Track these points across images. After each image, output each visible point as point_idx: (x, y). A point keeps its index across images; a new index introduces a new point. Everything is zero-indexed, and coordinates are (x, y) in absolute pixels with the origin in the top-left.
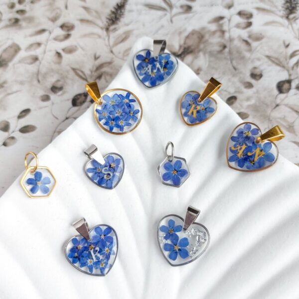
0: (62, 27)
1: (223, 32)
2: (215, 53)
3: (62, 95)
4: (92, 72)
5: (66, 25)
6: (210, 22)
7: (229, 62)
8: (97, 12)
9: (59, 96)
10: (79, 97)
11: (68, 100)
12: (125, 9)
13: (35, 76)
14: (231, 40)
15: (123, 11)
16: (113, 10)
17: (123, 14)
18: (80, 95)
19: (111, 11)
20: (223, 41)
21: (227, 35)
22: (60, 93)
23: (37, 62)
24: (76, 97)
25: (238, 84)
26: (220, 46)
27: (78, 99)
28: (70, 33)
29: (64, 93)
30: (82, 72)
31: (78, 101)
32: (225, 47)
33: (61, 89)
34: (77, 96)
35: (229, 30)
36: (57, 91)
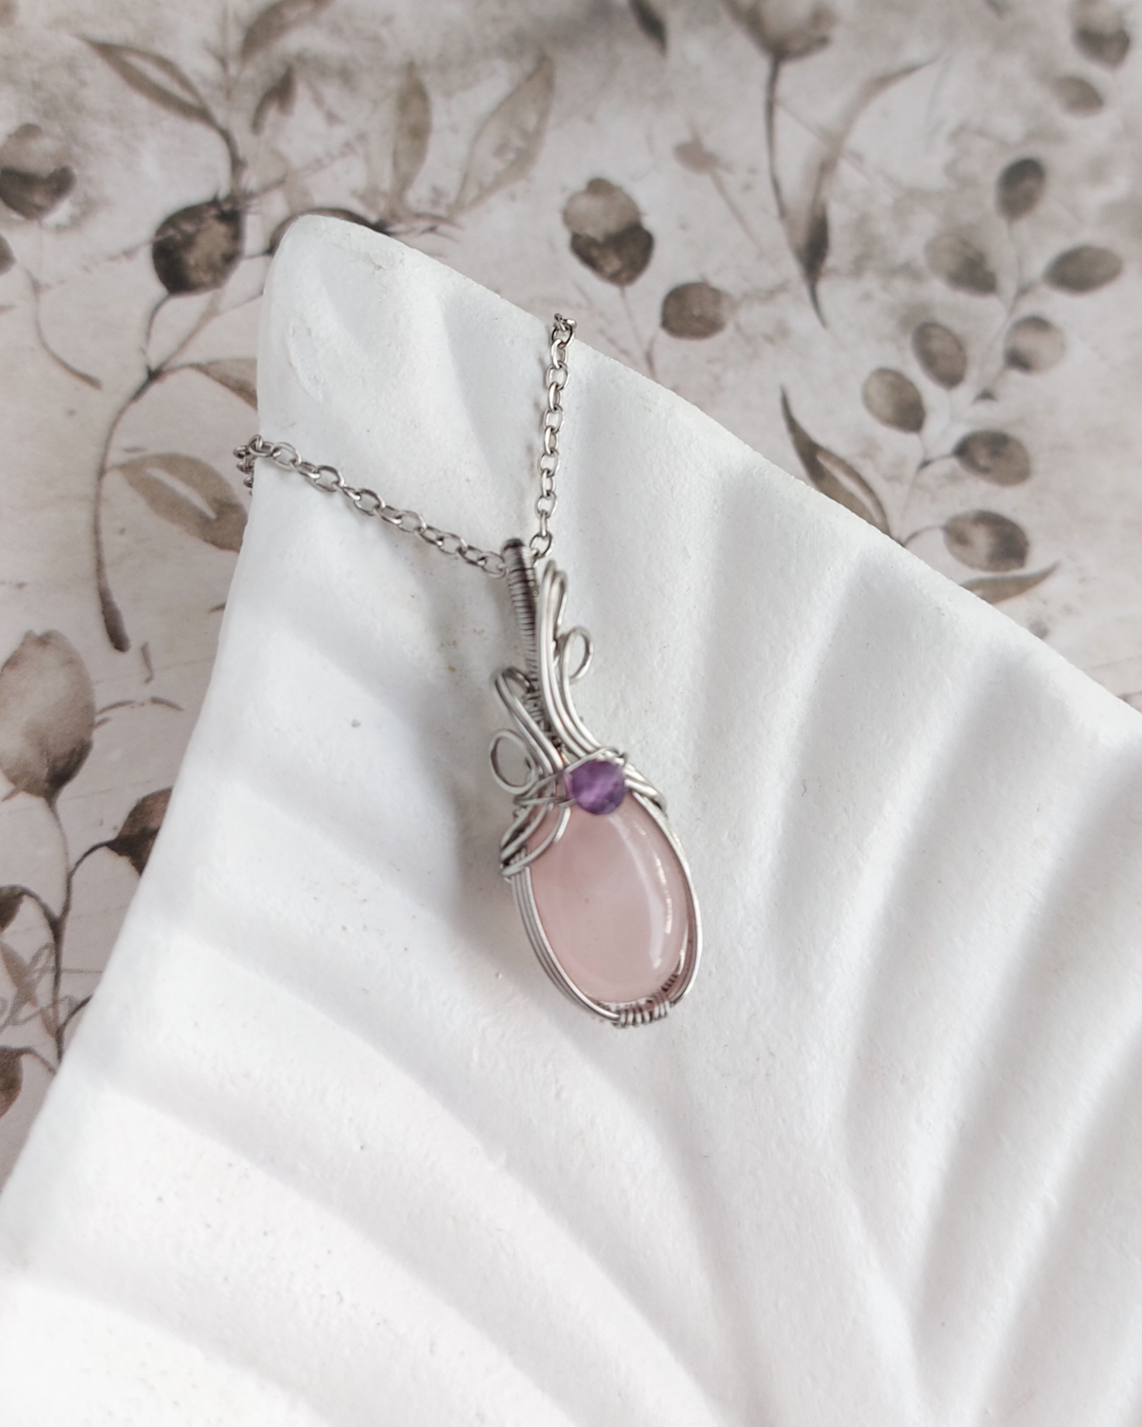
3: (76, 223)
4: (223, 61)
9: (59, 229)
10: (188, 228)
11: (129, 253)
18: (191, 213)
22: (63, 211)
24: (171, 232)
25: (1034, 93)
27: (189, 241)
29: (89, 208)
30: (165, 64)
31: (193, 258)
33: (60, 183)
34: (171, 221)
36: (38, 199)
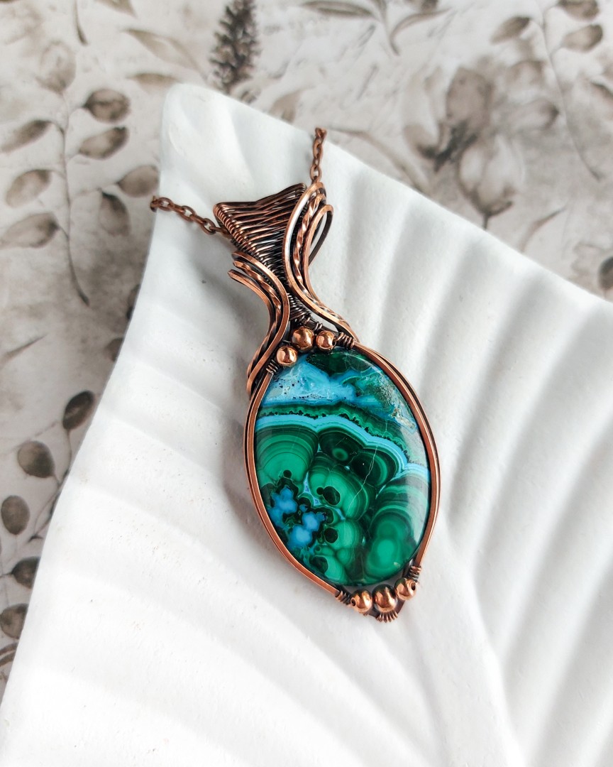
0: (91, 105)
1: (538, 65)
2: (535, 133)
5: (101, 97)
6: (497, 39)
7: (577, 157)
8: (176, 43)
12: (254, 25)
13: (67, 281)
14: (565, 88)
15: (249, 30)
16: (223, 31)
17: (253, 42)
19: (217, 34)
20: (544, 94)
21: (550, 73)
23: (58, 236)
26: (542, 111)
28: (120, 124)
32: (554, 112)
35: (551, 57)
